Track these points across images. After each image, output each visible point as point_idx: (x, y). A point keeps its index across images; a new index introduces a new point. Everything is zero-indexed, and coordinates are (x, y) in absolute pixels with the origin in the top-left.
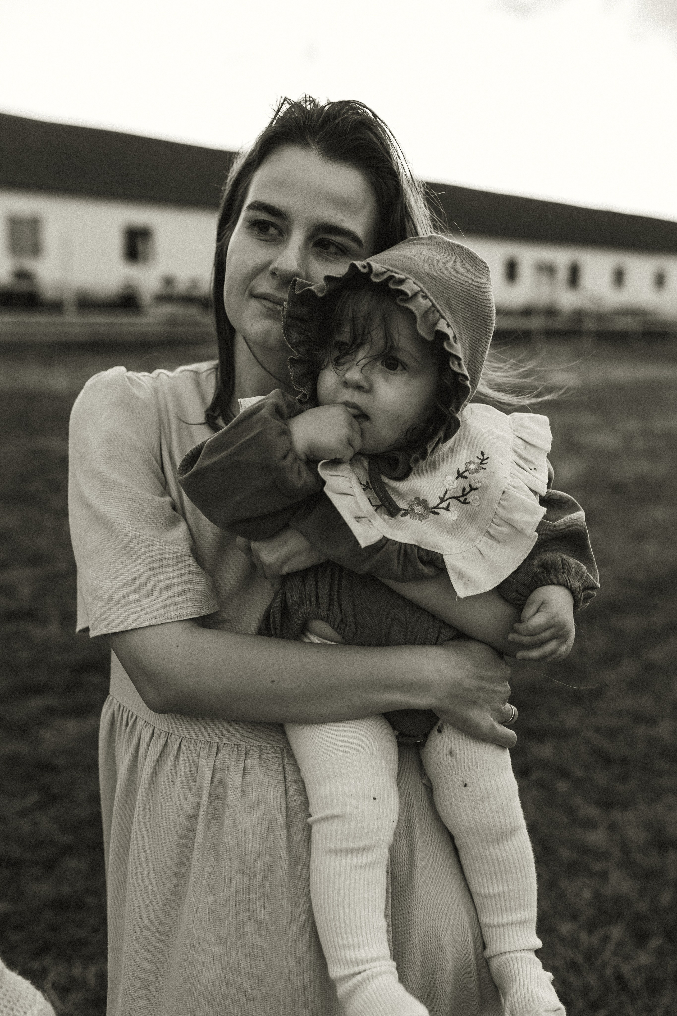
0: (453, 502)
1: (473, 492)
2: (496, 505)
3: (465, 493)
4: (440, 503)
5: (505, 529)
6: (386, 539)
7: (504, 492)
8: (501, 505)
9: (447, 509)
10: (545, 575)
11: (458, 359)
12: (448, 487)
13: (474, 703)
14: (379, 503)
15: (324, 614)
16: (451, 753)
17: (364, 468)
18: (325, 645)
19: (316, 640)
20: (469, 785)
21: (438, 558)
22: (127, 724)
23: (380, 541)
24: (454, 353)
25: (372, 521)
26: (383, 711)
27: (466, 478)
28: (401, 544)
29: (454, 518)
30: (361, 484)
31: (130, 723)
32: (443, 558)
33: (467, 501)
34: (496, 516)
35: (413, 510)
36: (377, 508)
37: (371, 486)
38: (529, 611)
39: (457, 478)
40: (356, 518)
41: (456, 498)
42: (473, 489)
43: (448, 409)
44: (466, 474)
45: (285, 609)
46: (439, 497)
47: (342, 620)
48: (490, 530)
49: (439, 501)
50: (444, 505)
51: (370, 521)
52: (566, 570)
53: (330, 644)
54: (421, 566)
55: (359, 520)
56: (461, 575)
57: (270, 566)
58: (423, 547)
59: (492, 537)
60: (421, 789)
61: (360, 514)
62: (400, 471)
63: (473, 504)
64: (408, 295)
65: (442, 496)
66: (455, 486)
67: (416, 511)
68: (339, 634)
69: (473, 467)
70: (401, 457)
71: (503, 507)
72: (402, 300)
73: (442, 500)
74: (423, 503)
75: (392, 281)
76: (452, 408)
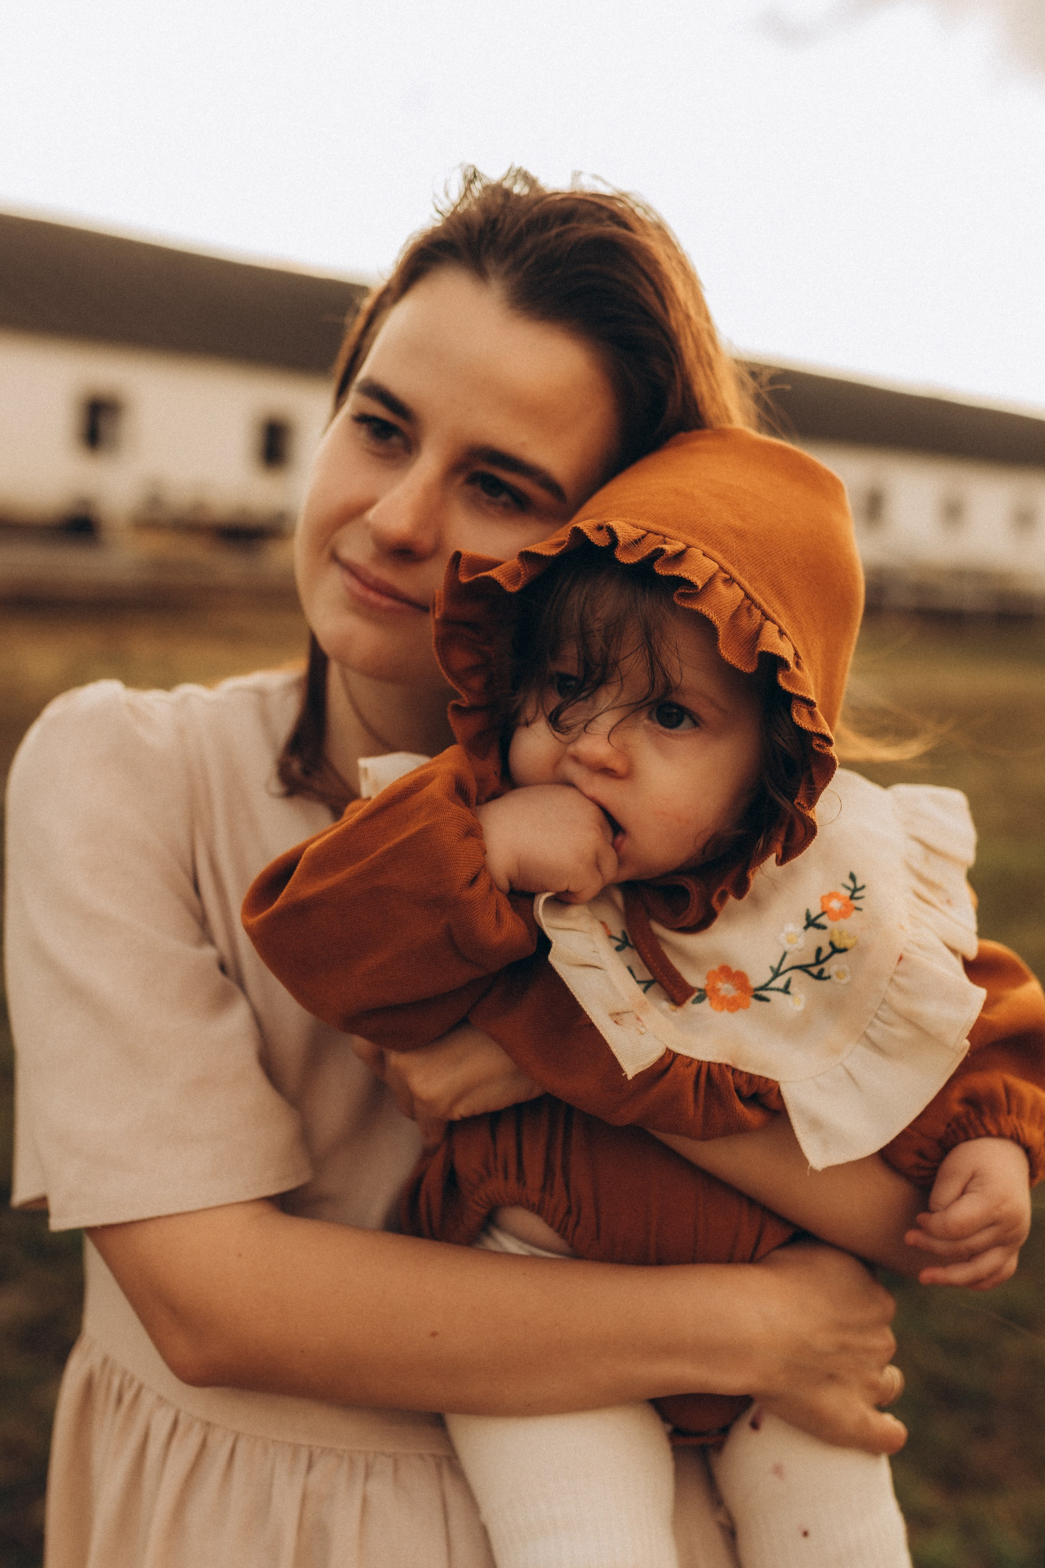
0: (798, 977)
1: (836, 956)
2: (884, 985)
3: (822, 957)
4: (773, 979)
5: (902, 1032)
6: (672, 1053)
7: (901, 958)
8: (897, 985)
9: (786, 990)
10: (972, 1116)
11: (810, 704)
12: (787, 947)
13: (832, 1378)
14: (648, 976)
15: (535, 1198)
16: (778, 1470)
17: (616, 907)
18: (534, 1257)
19: (511, 1245)
20: (812, 1534)
21: (771, 1090)
22: (120, 1400)
23: (662, 1059)
24: (800, 693)
25: (642, 1018)
26: (653, 1396)
27: (823, 927)
28: (700, 1063)
29: (800, 1007)
30: (611, 937)
31: (128, 1398)
32: (779, 1091)
33: (825, 974)
34: (884, 1007)
35: (715, 990)
36: (647, 985)
37: (631, 942)
38: (945, 1191)
39: (806, 928)
40: (611, 1015)
41: (804, 968)
42: (836, 950)
43: (793, 801)
44: (823, 920)
45: (451, 1179)
46: (771, 968)
47: (569, 1212)
48: (870, 1032)
49: (770, 975)
50: (780, 982)
51: (638, 1019)
52: (1014, 1108)
53: (543, 1258)
54: (739, 1106)
55: (618, 1017)
56: (816, 1124)
57: (429, 1104)
58: (741, 1067)
59: (875, 1046)
60: (715, 1535)
61: (620, 1007)
62: (693, 914)
63: (837, 980)
64: (696, 587)
65: (776, 966)
66: (801, 942)
67: (722, 993)
68: (563, 1236)
69: (835, 905)
70: (693, 886)
71: (901, 989)
72: (682, 595)
73: (777, 974)
74: (739, 978)
75: (659, 561)
76: (800, 800)
